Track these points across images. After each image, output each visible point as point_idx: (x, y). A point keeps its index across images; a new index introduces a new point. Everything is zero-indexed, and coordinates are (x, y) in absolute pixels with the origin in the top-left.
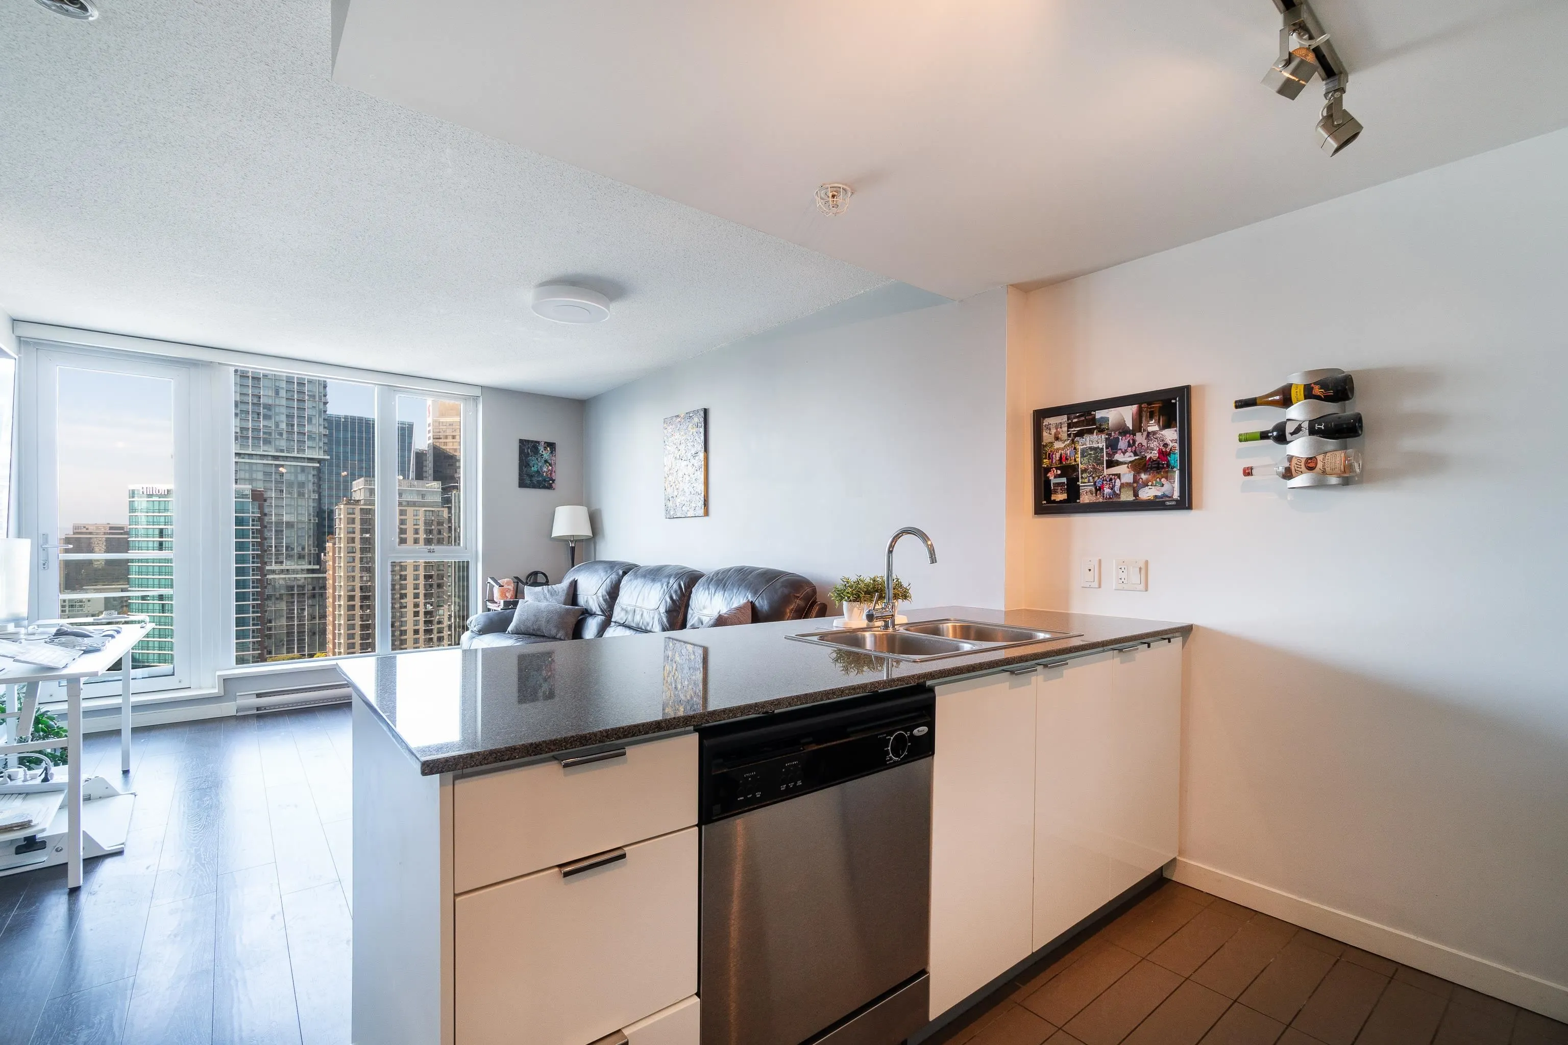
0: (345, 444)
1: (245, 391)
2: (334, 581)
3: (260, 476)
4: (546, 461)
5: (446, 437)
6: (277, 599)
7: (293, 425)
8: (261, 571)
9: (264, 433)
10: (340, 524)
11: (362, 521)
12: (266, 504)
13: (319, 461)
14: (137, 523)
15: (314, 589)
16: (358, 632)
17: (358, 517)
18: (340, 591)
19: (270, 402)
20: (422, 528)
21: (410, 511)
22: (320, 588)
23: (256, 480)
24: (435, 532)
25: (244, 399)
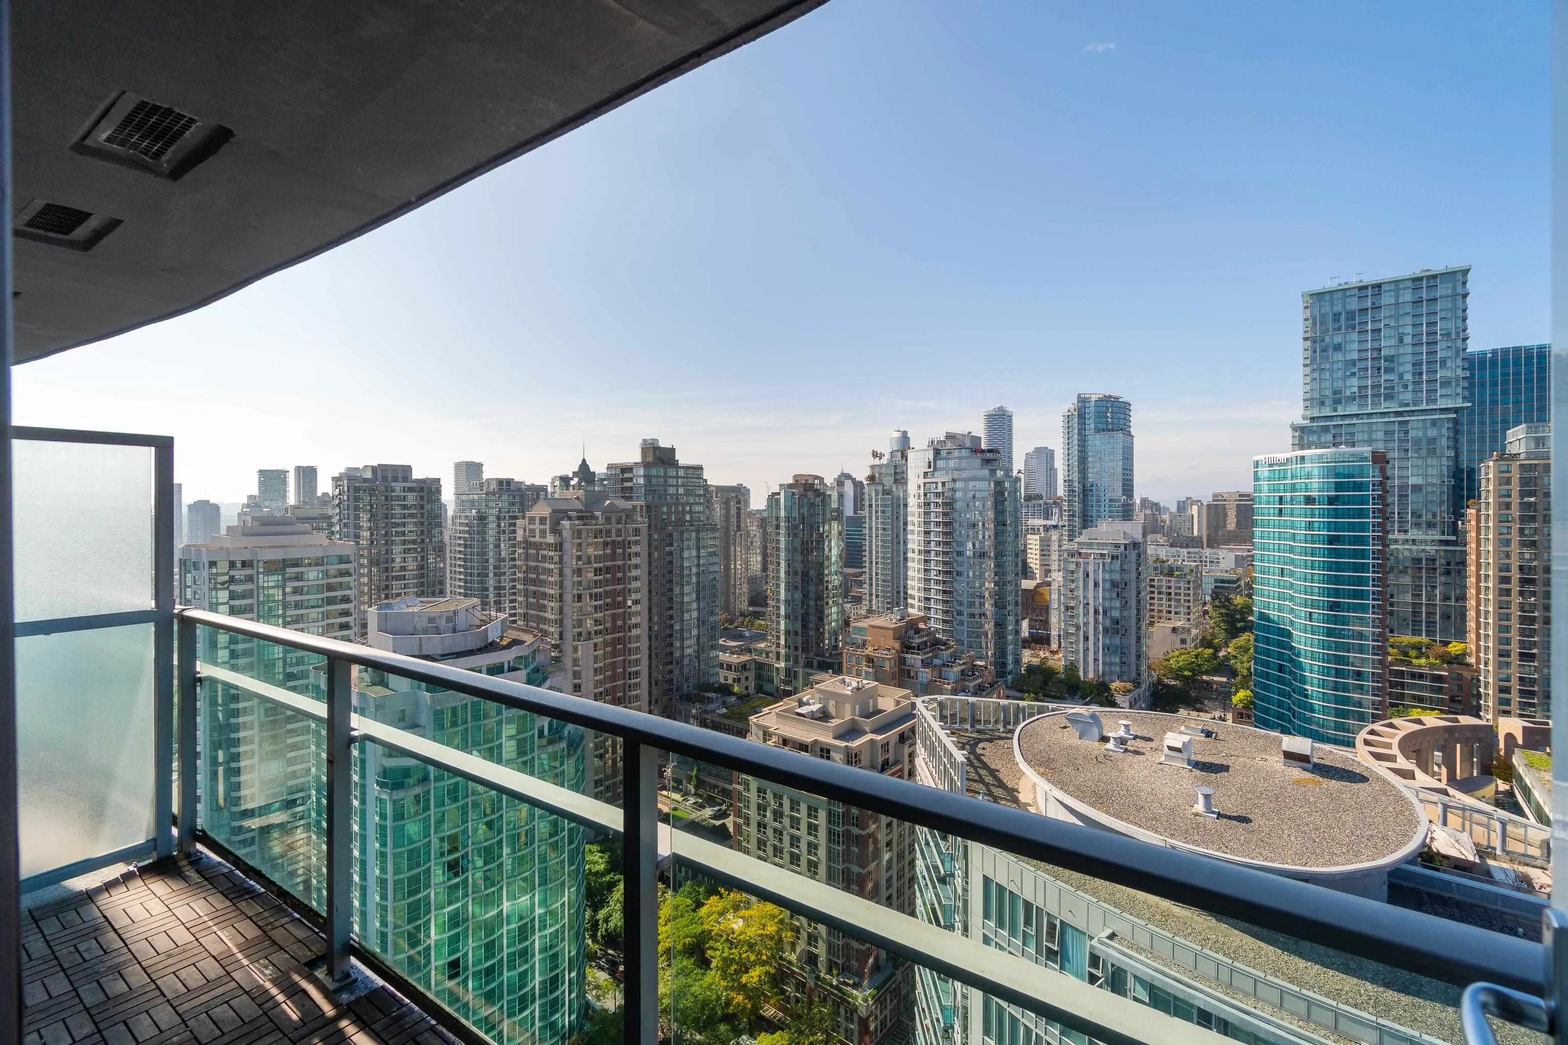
0: (1494, 384)
1: (1363, 347)
2: (1479, 557)
3: (1380, 435)
6: (1401, 572)
7: (1421, 374)
8: (1383, 541)
9: (1386, 388)
10: (1487, 486)
11: (1524, 482)
12: (1389, 466)
13: (1456, 410)
14: (1260, 491)
15: (1448, 564)
16: (1515, 624)
17: (1515, 475)
18: (1487, 569)
19: (1393, 352)
22: (1458, 564)
23: (1376, 440)
25: (1363, 355)
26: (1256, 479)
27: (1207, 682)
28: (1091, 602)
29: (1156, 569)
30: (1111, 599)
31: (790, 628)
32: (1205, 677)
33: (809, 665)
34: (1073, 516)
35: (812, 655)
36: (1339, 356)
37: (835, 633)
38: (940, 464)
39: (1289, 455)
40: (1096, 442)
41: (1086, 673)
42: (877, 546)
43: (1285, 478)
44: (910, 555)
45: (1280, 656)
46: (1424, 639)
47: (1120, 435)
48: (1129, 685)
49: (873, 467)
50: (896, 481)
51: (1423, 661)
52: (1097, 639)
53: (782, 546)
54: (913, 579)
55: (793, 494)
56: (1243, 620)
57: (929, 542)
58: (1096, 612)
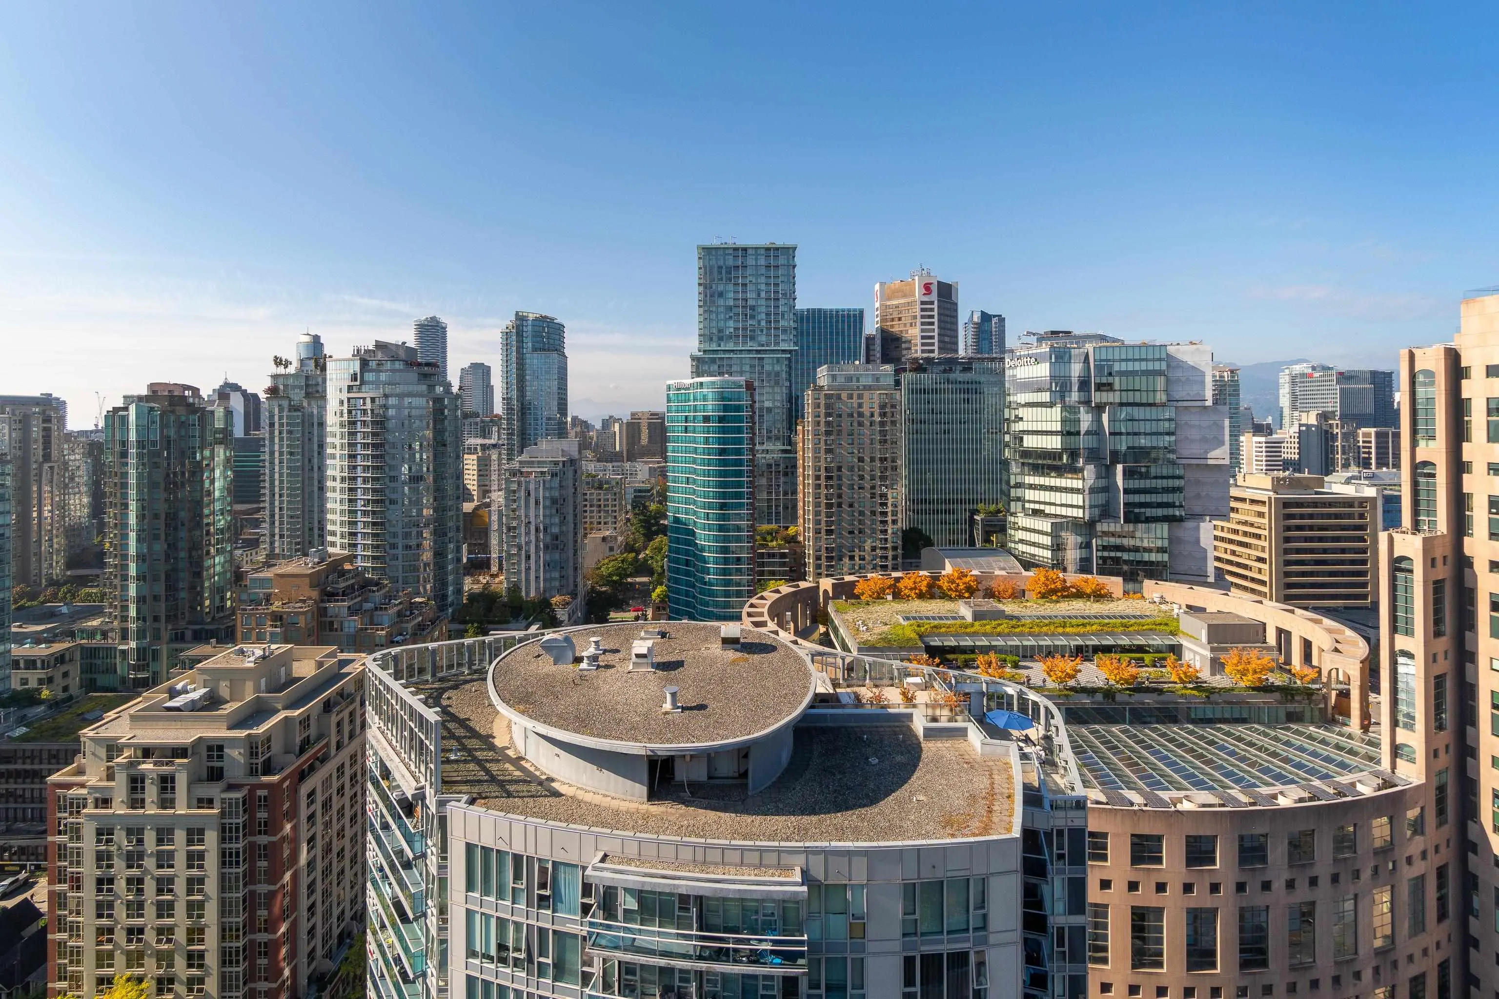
0: (808, 334)
1: (737, 296)
2: (804, 462)
3: (747, 368)
5: (893, 320)
6: (761, 476)
7: (770, 322)
8: (752, 451)
9: (750, 331)
10: (808, 409)
11: (828, 406)
12: (755, 392)
13: (790, 352)
14: (672, 412)
15: (787, 467)
16: (823, 509)
17: (822, 401)
18: (808, 471)
19: (754, 303)
20: (877, 411)
21: (866, 394)
22: (792, 467)
23: (747, 372)
24: (889, 415)
25: (737, 303)
26: (669, 401)
27: (631, 584)
28: (532, 519)
29: (588, 483)
30: (551, 516)
31: (145, 592)
32: (629, 580)
33: (179, 637)
34: (512, 434)
35: (182, 624)
36: (721, 302)
37: (219, 591)
38: (369, 376)
39: (692, 381)
40: (534, 360)
41: (528, 593)
42: (281, 475)
43: (689, 400)
44: (329, 484)
45: (687, 553)
46: (774, 526)
47: (555, 355)
48: (567, 598)
49: (275, 377)
50: (308, 395)
51: (774, 543)
52: (538, 557)
53: (132, 481)
54: (334, 511)
55: (152, 409)
56: (657, 523)
57: (355, 467)
58: (537, 530)
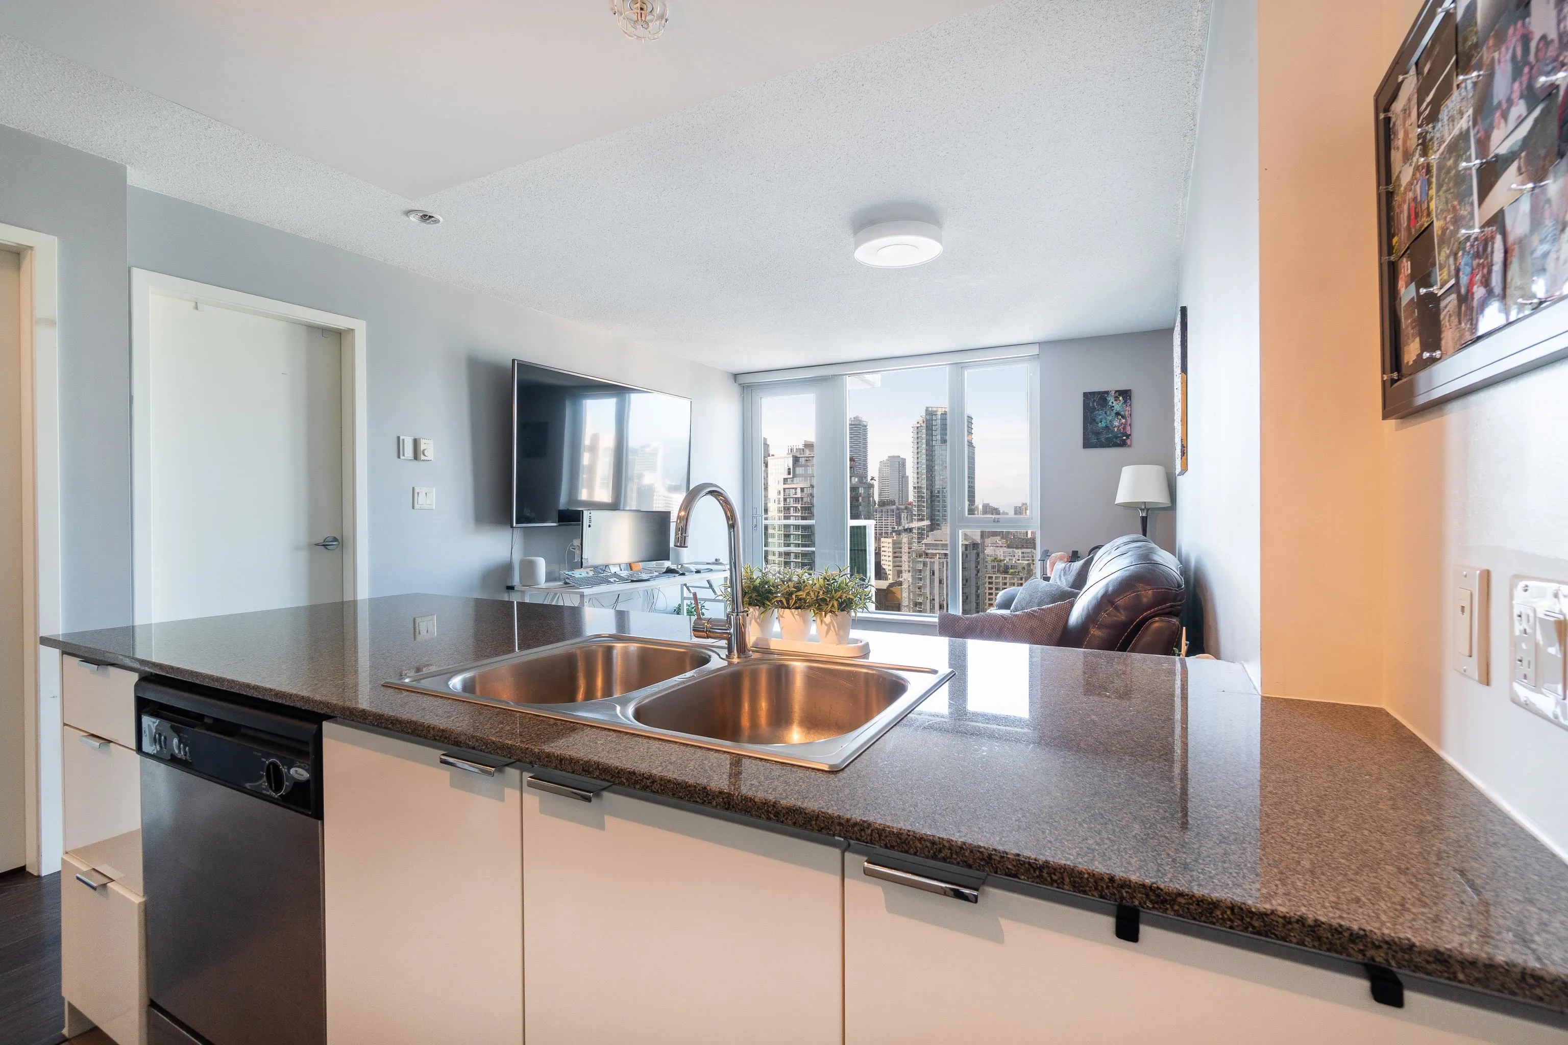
4: (1118, 414)
28: (936, 597)
29: (994, 567)
